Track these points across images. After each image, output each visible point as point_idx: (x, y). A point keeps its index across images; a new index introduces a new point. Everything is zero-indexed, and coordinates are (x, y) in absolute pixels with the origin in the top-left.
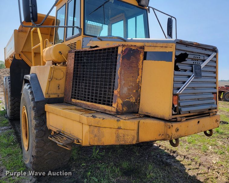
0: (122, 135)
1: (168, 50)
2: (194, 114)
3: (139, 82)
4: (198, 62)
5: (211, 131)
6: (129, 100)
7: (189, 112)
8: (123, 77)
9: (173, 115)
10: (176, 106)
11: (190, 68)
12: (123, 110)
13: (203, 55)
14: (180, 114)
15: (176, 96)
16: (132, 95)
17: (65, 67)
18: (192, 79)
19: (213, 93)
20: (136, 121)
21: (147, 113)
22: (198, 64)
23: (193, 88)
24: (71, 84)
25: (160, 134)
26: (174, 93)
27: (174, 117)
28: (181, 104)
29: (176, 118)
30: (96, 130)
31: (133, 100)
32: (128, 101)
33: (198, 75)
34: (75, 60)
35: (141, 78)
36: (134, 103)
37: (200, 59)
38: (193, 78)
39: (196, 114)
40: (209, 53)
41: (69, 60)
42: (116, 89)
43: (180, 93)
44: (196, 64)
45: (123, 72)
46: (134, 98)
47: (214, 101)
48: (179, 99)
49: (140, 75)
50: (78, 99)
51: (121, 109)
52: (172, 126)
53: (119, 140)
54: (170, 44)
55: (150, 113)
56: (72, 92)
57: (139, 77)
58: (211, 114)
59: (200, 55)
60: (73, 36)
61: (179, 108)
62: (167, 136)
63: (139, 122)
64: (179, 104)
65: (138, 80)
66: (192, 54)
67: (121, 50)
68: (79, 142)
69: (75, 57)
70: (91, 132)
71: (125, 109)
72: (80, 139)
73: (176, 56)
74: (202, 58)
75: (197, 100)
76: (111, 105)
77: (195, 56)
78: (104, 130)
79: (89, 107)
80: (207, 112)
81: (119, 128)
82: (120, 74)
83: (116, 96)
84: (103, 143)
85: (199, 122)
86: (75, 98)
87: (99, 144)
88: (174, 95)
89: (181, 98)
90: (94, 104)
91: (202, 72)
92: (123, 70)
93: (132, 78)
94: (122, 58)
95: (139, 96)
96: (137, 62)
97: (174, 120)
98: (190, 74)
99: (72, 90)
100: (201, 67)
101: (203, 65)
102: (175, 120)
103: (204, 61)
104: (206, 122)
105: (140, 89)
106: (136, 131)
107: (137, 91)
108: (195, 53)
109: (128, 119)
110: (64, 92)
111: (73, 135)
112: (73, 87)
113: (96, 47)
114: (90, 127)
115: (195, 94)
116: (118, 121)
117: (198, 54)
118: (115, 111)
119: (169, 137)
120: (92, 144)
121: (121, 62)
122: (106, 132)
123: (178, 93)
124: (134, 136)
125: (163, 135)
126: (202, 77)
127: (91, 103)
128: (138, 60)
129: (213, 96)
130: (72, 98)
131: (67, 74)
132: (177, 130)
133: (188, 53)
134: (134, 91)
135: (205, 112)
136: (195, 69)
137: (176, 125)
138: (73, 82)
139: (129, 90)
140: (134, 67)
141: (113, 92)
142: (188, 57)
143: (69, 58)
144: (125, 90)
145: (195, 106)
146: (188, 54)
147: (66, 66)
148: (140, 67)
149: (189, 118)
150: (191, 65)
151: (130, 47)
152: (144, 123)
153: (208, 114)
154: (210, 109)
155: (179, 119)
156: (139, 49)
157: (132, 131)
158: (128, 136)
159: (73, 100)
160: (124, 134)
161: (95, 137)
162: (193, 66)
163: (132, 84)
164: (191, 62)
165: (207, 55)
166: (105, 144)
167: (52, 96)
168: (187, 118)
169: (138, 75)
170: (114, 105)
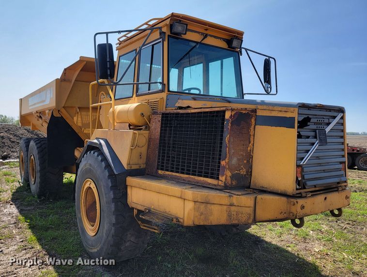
0: (235, 213)
1: (288, 115)
2: (320, 188)
3: (250, 150)
4: (322, 126)
5: (340, 210)
7: (315, 187)
8: (232, 146)
9: (297, 189)
10: (300, 179)
11: (313, 134)
12: (232, 184)
13: (327, 117)
14: (304, 188)
15: (300, 168)
16: (242, 167)
17: (148, 132)
18: (316, 146)
19: (341, 163)
20: (252, 197)
21: (263, 187)
22: (322, 128)
23: (317, 157)
24: (157, 152)
25: (282, 212)
26: (298, 164)
27: (298, 191)
28: (306, 177)
29: (300, 193)
30: (202, 206)
31: (243, 172)
32: (238, 173)
33: (323, 142)
34: (162, 124)
35: (253, 145)
36: (245, 175)
37: (325, 122)
38: (318, 145)
39: (322, 188)
40: (334, 114)
41: (154, 123)
42: (224, 159)
43: (305, 163)
44: (320, 128)
45: (232, 140)
46: (244, 170)
47: (343, 172)
48: (302, 171)
49: (252, 142)
50: (168, 170)
51: (230, 183)
52: (297, 202)
53: (231, 219)
54: (292, 109)
55: (266, 188)
56: (159, 162)
57: (250, 145)
58: (340, 189)
59: (324, 117)
60: (150, 91)
61: (303, 181)
62: (291, 214)
63: (256, 198)
64: (303, 177)
65: (249, 149)
66: (315, 117)
67: (230, 115)
68: (179, 221)
69: (162, 120)
70: (196, 209)
71: (234, 183)
72: (181, 218)
73: (299, 122)
74: (326, 121)
75: (323, 171)
76: (218, 179)
77: (319, 119)
78: (213, 207)
79: (184, 180)
80: (335, 186)
81: (232, 205)
82: (229, 142)
83: (224, 167)
84: (211, 222)
85: (325, 198)
86: (162, 169)
87: (206, 223)
88: (298, 166)
89: (305, 170)
90: (192, 176)
91: (327, 137)
92: (232, 138)
93: (242, 147)
94: (231, 124)
95: (251, 167)
96: (249, 128)
97: (298, 195)
98: (313, 140)
99: (159, 159)
100: (325, 131)
101: (328, 129)
102: (300, 195)
103: (328, 124)
104: (334, 199)
105: (252, 159)
106: (252, 209)
107: (248, 161)
108: (319, 115)
109: (242, 195)
110: (146, 162)
111: (170, 213)
112: (159, 156)
113: (189, 107)
114: (195, 204)
115: (320, 165)
116: (230, 196)
117: (322, 117)
118: (223, 185)
119: (293, 216)
120: (197, 223)
121: (230, 128)
122: (215, 209)
123: (301, 163)
124: (250, 214)
125: (285, 213)
126: (328, 144)
127: (187, 176)
128: (249, 125)
129: (341, 166)
130: (158, 169)
131: (150, 140)
132: (303, 207)
133: (310, 116)
134: (245, 162)
135: (332, 187)
136: (320, 135)
137: (301, 202)
138: (160, 149)
139: (239, 160)
140: (245, 133)
141: (219, 163)
142: (311, 121)
143: (152, 120)
144: (234, 161)
145: (321, 178)
146: (311, 118)
147: (149, 130)
148: (252, 133)
149: (315, 193)
150: (315, 131)
151: (240, 111)
152: (262, 198)
153: (336, 189)
154: (338, 183)
155: (304, 195)
156: (250, 113)
157: (248, 209)
158: (242, 214)
159: (160, 172)
160: (237, 212)
161: (201, 215)
162: (317, 131)
163: (242, 153)
164: (314, 127)
165: (331, 116)
166: (214, 223)
167: (134, 167)
168: (312, 194)
169: (250, 143)
170: (222, 178)
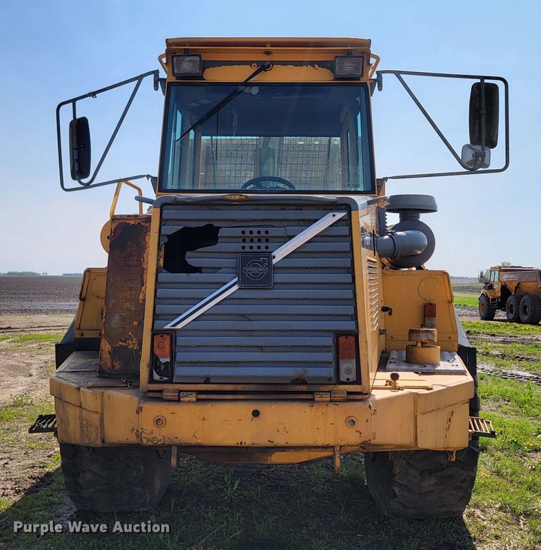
0: (86, 423)
3: (144, 300)
4: (263, 245)
6: (125, 344)
7: (208, 381)
9: (152, 381)
11: (229, 262)
12: (113, 367)
16: (130, 334)
18: (229, 290)
22: (263, 250)
25: (133, 429)
26: (156, 328)
27: (156, 387)
31: (133, 344)
32: (123, 346)
36: (137, 351)
38: (236, 288)
43: (179, 326)
44: (255, 250)
45: (112, 279)
46: (135, 340)
48: (174, 342)
51: (109, 365)
52: (141, 409)
57: (144, 288)
59: (274, 223)
63: (103, 394)
64: (174, 356)
65: (141, 297)
71: (117, 366)
74: (277, 233)
75: (256, 349)
77: (248, 230)
88: (157, 332)
89: (179, 341)
92: (112, 275)
93: (129, 292)
94: (110, 247)
96: (140, 254)
97: (152, 394)
98: (221, 277)
100: (270, 257)
102: (157, 395)
106: (99, 417)
107: (140, 323)
115: (247, 333)
116: (79, 388)
122: (70, 412)
124: (97, 428)
126: (277, 286)
128: (141, 249)
132: (158, 422)
133: (216, 224)
134: (135, 323)
137: (154, 409)
139: (123, 319)
140: (134, 266)
142: (220, 235)
144: (116, 320)
146: (219, 228)
149: (213, 395)
151: (125, 221)
152: (109, 397)
153: (309, 397)
155: (169, 395)
156: (143, 224)
157: (96, 416)
158: (91, 425)
160: (87, 420)
162: (238, 256)
163: (129, 306)
168: (201, 396)
169: (143, 284)
